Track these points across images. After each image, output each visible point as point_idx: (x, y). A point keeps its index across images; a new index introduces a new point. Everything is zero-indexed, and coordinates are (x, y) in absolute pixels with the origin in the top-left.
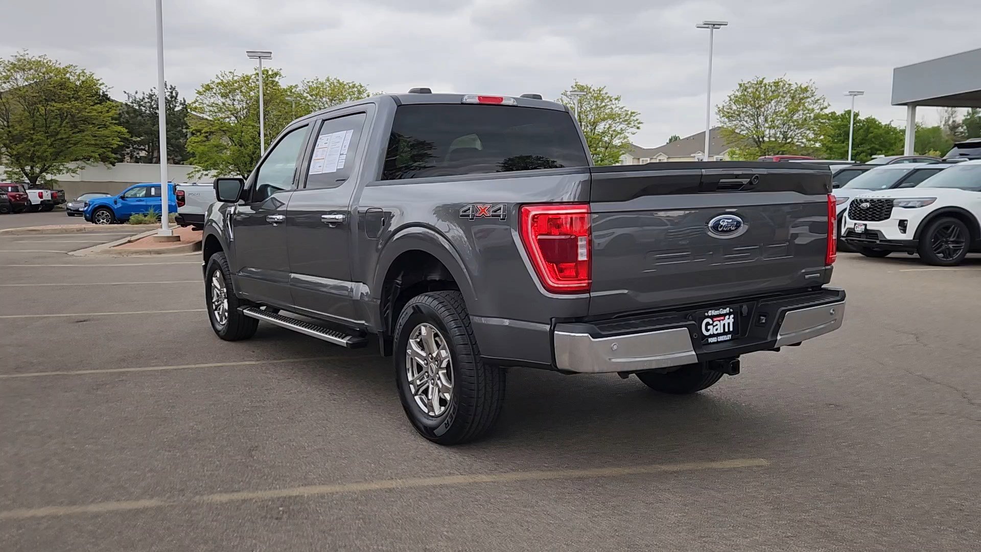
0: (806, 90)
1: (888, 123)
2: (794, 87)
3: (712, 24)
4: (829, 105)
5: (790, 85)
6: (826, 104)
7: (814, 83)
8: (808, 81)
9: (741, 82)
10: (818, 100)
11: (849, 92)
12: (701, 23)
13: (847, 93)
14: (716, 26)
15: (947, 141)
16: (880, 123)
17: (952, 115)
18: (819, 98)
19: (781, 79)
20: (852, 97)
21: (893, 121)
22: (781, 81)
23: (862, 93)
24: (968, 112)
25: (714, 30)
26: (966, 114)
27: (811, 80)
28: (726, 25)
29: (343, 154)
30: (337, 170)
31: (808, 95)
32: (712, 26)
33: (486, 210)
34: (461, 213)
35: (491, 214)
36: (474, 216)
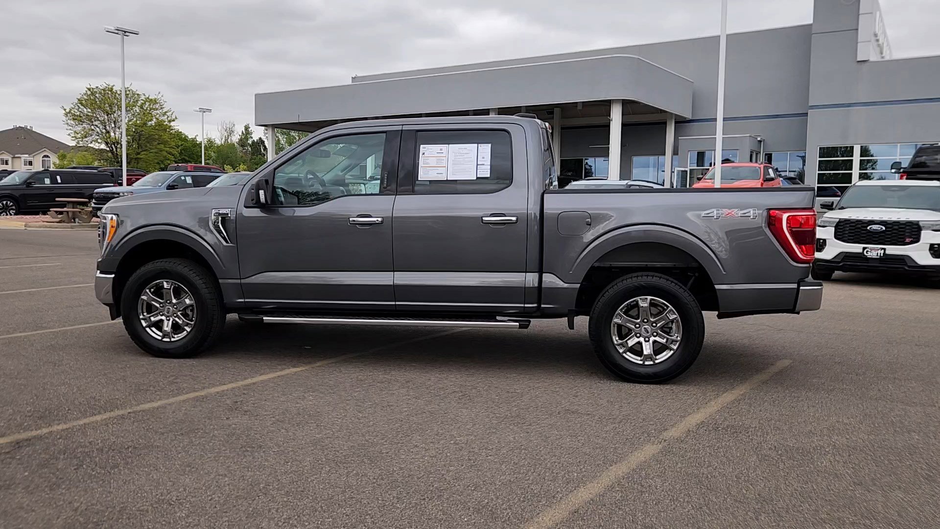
0: (155, 102)
1: (194, 137)
2: (143, 97)
3: (124, 31)
4: (176, 118)
5: (138, 94)
6: (174, 117)
7: (162, 96)
8: (157, 94)
9: (89, 87)
10: (166, 112)
11: (200, 109)
12: (112, 28)
13: (198, 109)
14: (127, 34)
15: (242, 157)
16: (186, 136)
17: (231, 134)
18: (166, 111)
19: (128, 88)
20: (201, 113)
21: (197, 135)
22: (129, 91)
23: (210, 111)
24: (243, 133)
25: (125, 37)
26: (241, 134)
27: (159, 93)
28: (137, 34)
29: (483, 165)
30: (478, 178)
31: (157, 107)
32: (124, 33)
33: (733, 213)
34: (703, 215)
35: (740, 215)
36: (719, 217)
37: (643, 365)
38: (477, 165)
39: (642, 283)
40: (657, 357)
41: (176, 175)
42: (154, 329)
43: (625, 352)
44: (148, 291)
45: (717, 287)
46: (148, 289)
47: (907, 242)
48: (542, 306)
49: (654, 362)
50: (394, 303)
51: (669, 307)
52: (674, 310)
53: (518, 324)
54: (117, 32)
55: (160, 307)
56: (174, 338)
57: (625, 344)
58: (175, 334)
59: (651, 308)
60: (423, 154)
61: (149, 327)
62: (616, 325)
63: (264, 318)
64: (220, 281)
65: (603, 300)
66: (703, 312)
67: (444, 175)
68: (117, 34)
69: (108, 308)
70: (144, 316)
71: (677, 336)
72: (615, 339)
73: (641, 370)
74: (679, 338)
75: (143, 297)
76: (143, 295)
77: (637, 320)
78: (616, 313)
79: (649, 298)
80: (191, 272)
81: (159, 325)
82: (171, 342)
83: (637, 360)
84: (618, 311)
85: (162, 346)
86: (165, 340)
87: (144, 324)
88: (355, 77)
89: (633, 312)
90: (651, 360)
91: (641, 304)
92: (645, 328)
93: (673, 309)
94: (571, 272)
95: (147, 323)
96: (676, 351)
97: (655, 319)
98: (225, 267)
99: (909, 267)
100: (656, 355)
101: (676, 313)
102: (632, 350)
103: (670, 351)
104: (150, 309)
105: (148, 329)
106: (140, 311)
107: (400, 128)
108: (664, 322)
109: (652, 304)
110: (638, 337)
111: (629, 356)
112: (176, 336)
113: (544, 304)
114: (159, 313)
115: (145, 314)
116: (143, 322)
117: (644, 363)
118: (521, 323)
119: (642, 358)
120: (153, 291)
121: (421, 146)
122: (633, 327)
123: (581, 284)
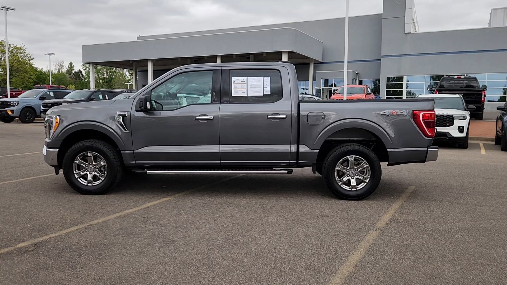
0: (20, 49)
1: (41, 69)
2: (13, 46)
4: (33, 58)
5: (9, 44)
6: (32, 58)
7: (24, 46)
8: (21, 44)
10: (27, 55)
11: (48, 53)
14: (8, 10)
17: (61, 67)
18: (27, 54)
19: (3, 40)
20: (49, 56)
21: (43, 68)
22: (3, 42)
23: (54, 54)
24: (68, 67)
25: (7, 11)
27: (23, 44)
28: (14, 10)
29: (267, 88)
30: (264, 95)
31: (22, 52)
32: (6, 9)
33: (396, 112)
34: (381, 114)
35: (399, 113)
36: (389, 114)
37: (351, 191)
38: (263, 88)
39: (351, 149)
40: (358, 187)
41: (44, 91)
42: (81, 179)
43: (341, 185)
44: (78, 158)
45: (388, 150)
46: (78, 157)
47: (447, 126)
48: (299, 162)
49: (356, 189)
50: (220, 162)
51: (364, 161)
52: (367, 163)
53: (287, 171)
54: (2, 8)
55: (86, 167)
56: (94, 184)
57: (342, 180)
58: (94, 182)
59: (355, 161)
60: (234, 82)
61: (79, 178)
62: (337, 171)
63: (147, 172)
64: (122, 152)
65: (330, 158)
66: (380, 163)
67: (246, 93)
68: (3, 10)
69: (54, 168)
70: (76, 172)
71: (368, 176)
72: (337, 177)
73: (351, 193)
74: (369, 177)
75: (76, 161)
76: (76, 160)
77: (347, 167)
78: (337, 165)
79: (354, 156)
80: (105, 147)
81: (85, 177)
82: (92, 186)
83: (348, 188)
84: (338, 163)
85: (88, 188)
86: (89, 185)
87: (77, 176)
88: (139, 37)
89: (345, 164)
90: (355, 188)
91: (350, 159)
92: (352, 172)
93: (366, 161)
94: (314, 144)
95: (78, 176)
96: (367, 183)
97: (357, 167)
98: (124, 144)
99: (448, 138)
100: (357, 186)
101: (368, 164)
102: (345, 183)
103: (365, 183)
104: (79, 167)
105: (79, 179)
106: (74, 169)
107: (220, 68)
108: (362, 168)
109: (355, 160)
110: (348, 177)
111: (344, 187)
112: (95, 183)
113: (300, 161)
114: (85, 170)
115: (77, 171)
116: (76, 175)
117: (351, 189)
118: (288, 171)
119: (350, 187)
120: (81, 158)
121: (233, 78)
122: (346, 171)
123: (320, 150)
